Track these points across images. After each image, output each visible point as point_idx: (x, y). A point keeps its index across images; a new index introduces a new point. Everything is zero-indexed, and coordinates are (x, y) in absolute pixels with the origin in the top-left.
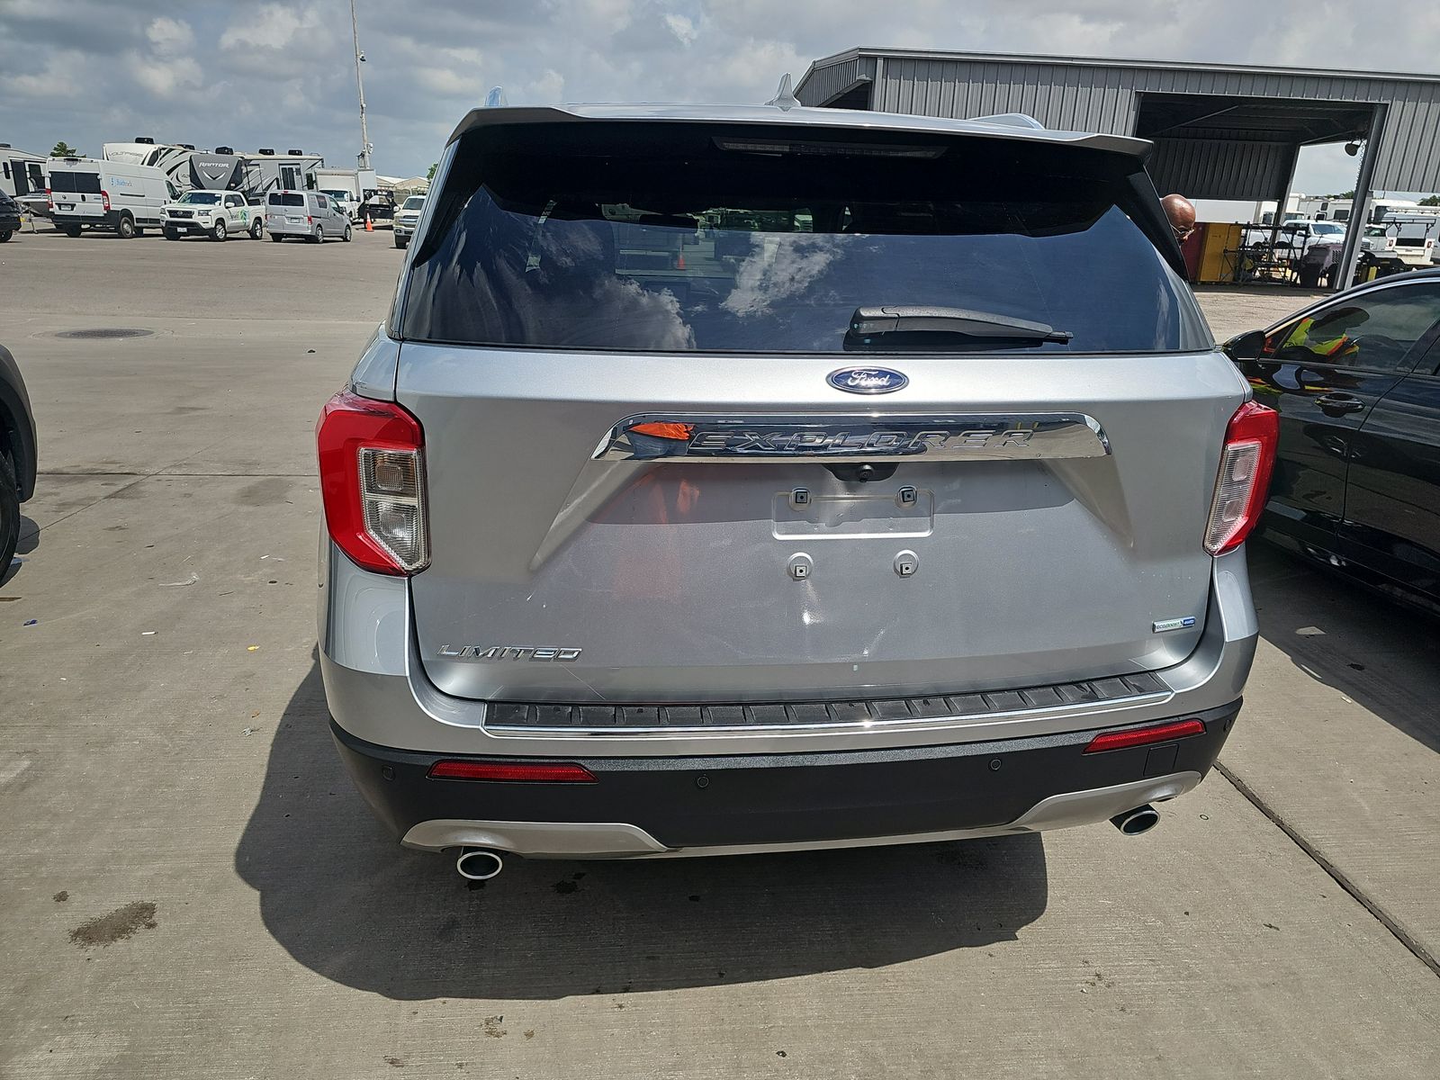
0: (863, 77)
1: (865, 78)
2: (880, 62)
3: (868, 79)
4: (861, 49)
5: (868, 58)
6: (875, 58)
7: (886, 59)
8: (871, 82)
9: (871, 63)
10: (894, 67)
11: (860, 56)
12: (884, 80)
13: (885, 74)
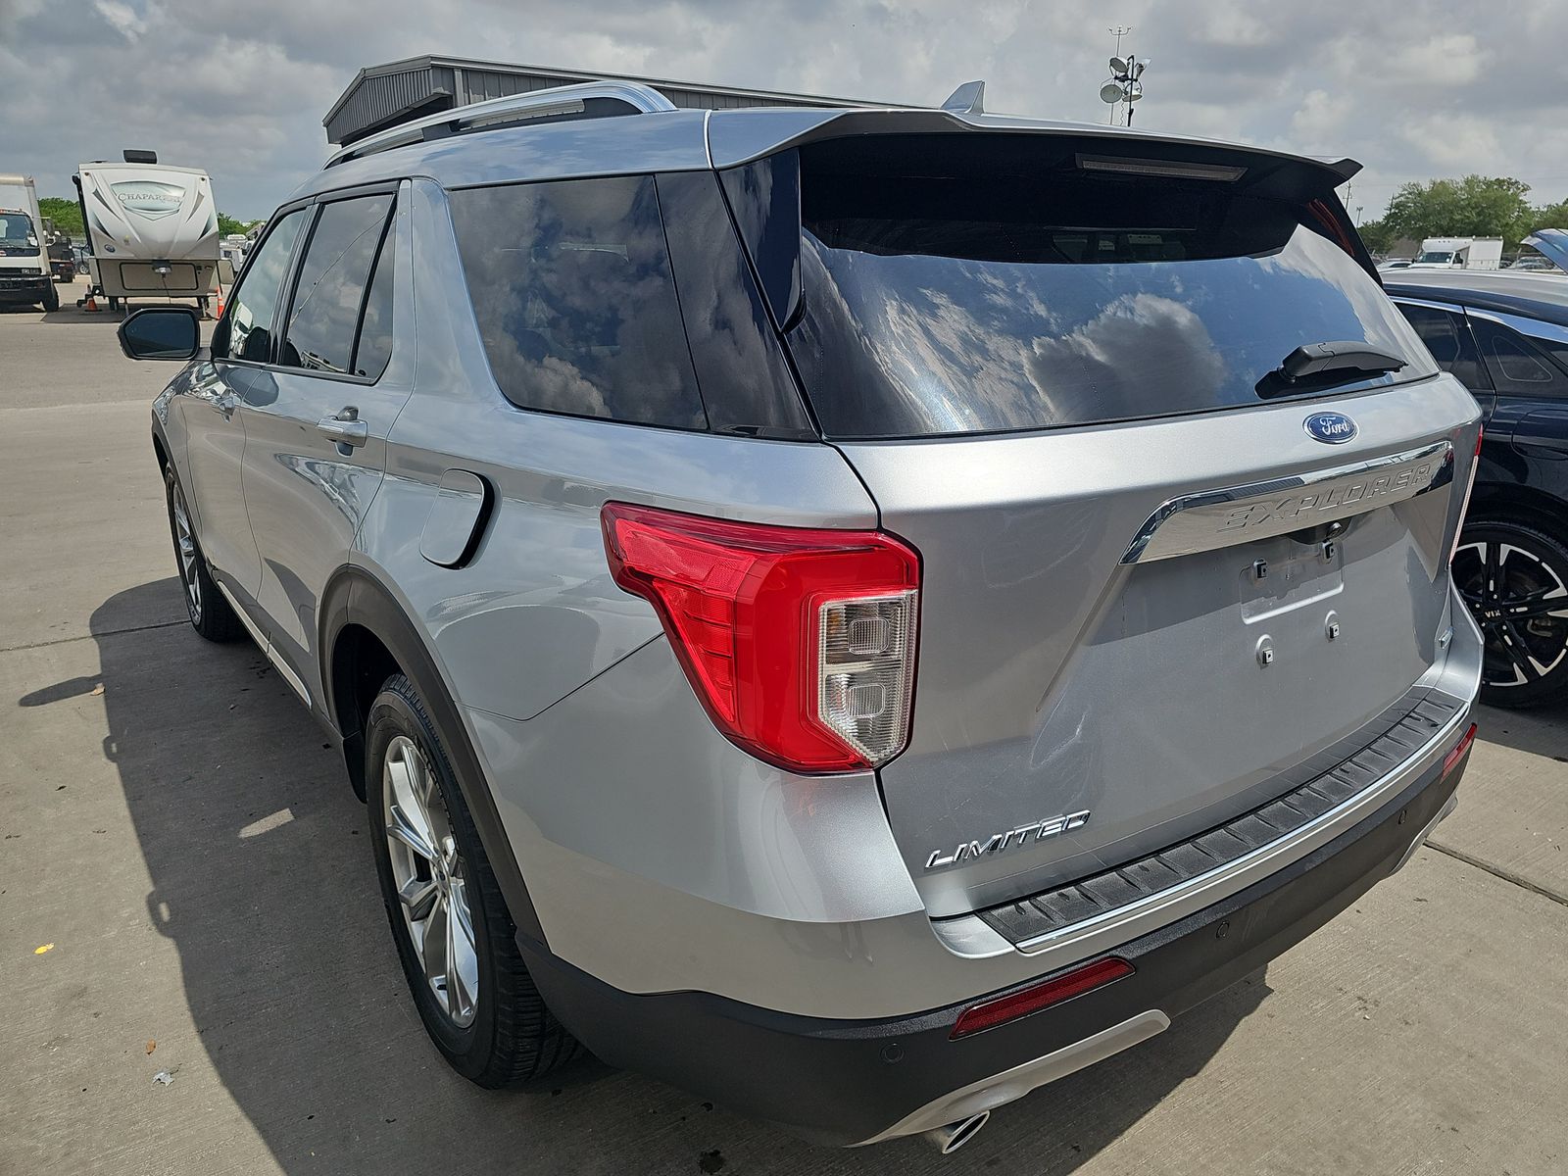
0: (441, 90)
1: (442, 91)
2: (458, 74)
3: (447, 92)
4: (433, 58)
5: (443, 69)
6: (452, 69)
7: (464, 70)
8: (451, 97)
9: (446, 76)
10: (475, 80)
11: (433, 66)
12: (467, 95)
13: (466, 87)
